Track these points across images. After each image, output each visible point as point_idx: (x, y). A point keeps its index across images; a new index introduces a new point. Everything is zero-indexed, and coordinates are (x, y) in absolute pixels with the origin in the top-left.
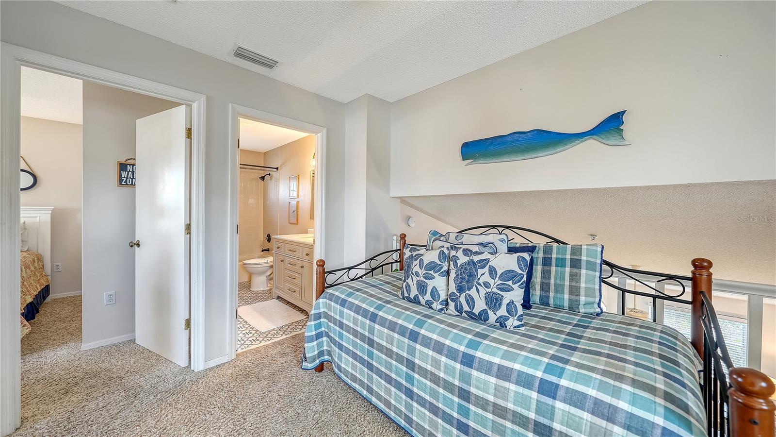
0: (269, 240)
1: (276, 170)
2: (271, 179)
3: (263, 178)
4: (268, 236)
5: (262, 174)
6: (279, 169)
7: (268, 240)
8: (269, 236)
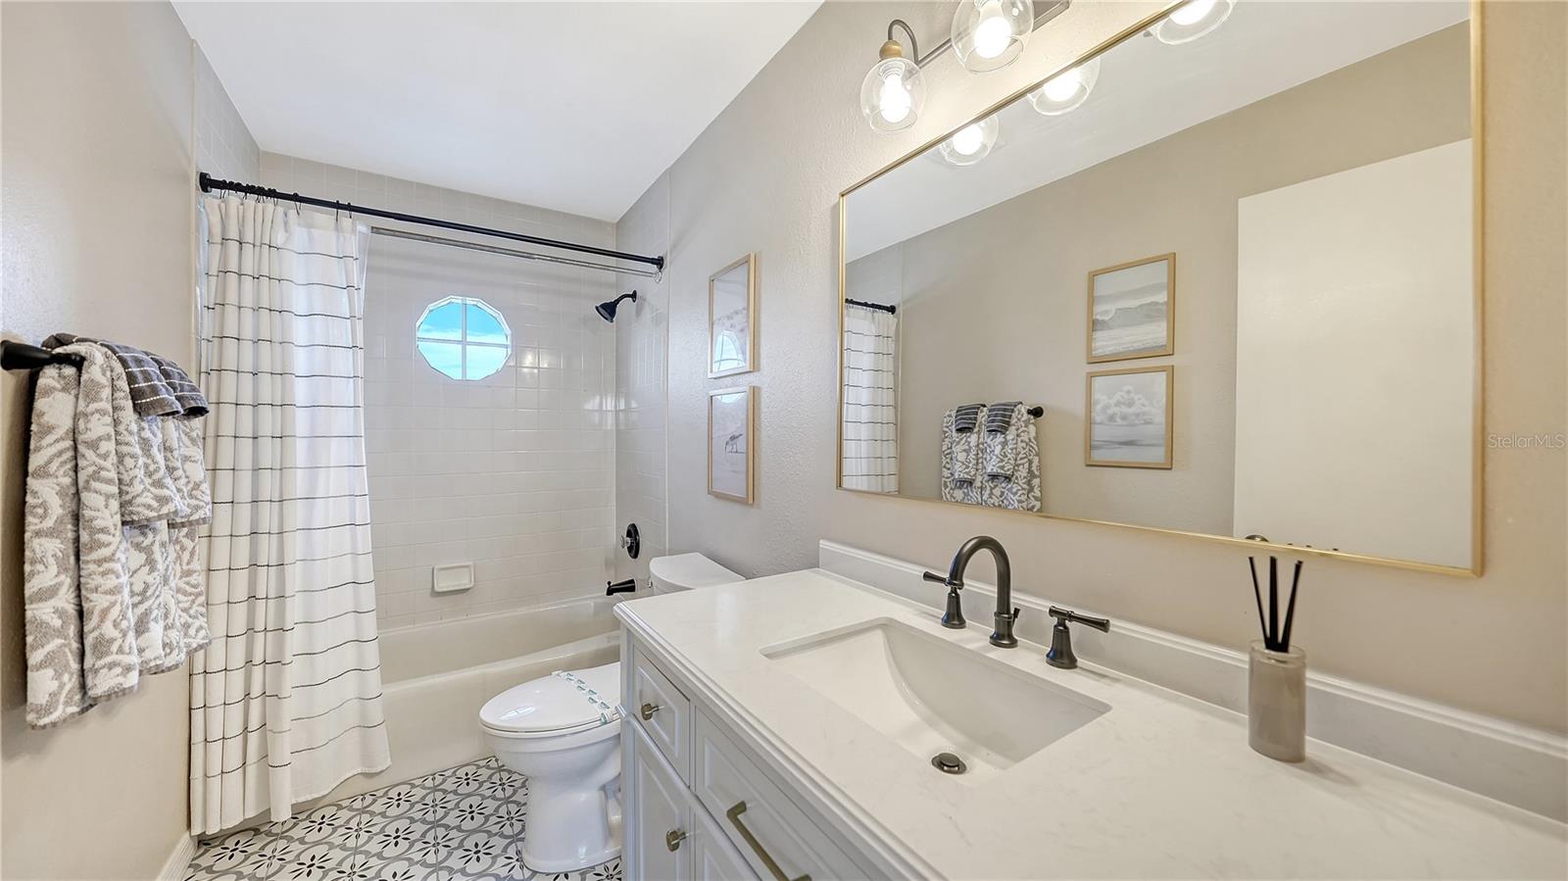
0: (634, 550)
1: (654, 268)
2: (639, 312)
3: (609, 310)
4: (629, 534)
5: (608, 282)
6: (667, 262)
7: (630, 549)
8: (633, 532)
